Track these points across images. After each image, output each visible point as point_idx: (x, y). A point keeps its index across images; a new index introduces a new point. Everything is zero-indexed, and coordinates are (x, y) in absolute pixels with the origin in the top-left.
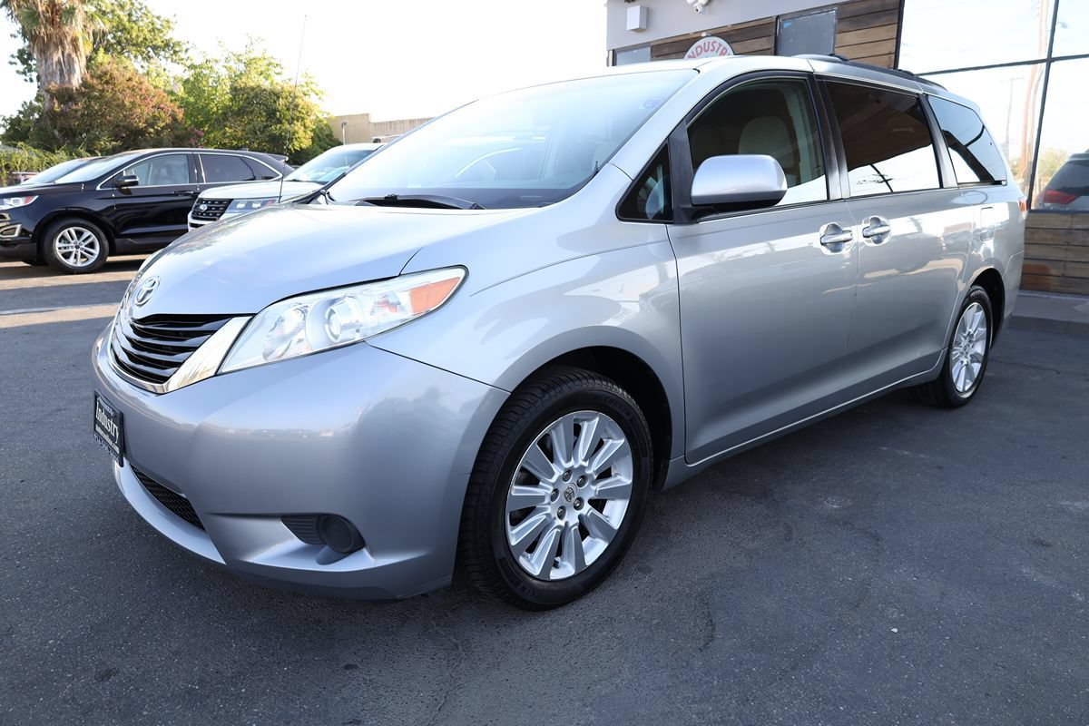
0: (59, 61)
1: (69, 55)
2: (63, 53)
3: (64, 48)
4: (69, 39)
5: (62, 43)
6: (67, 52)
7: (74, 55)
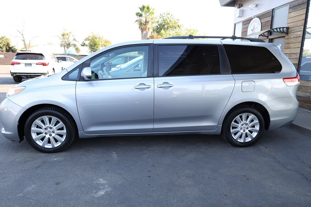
0: (145, 34)
1: (147, 32)
2: (146, 31)
3: (146, 30)
4: (148, 28)
5: (146, 29)
6: (147, 31)
7: (148, 32)
